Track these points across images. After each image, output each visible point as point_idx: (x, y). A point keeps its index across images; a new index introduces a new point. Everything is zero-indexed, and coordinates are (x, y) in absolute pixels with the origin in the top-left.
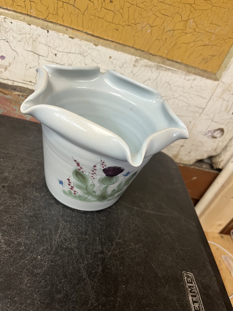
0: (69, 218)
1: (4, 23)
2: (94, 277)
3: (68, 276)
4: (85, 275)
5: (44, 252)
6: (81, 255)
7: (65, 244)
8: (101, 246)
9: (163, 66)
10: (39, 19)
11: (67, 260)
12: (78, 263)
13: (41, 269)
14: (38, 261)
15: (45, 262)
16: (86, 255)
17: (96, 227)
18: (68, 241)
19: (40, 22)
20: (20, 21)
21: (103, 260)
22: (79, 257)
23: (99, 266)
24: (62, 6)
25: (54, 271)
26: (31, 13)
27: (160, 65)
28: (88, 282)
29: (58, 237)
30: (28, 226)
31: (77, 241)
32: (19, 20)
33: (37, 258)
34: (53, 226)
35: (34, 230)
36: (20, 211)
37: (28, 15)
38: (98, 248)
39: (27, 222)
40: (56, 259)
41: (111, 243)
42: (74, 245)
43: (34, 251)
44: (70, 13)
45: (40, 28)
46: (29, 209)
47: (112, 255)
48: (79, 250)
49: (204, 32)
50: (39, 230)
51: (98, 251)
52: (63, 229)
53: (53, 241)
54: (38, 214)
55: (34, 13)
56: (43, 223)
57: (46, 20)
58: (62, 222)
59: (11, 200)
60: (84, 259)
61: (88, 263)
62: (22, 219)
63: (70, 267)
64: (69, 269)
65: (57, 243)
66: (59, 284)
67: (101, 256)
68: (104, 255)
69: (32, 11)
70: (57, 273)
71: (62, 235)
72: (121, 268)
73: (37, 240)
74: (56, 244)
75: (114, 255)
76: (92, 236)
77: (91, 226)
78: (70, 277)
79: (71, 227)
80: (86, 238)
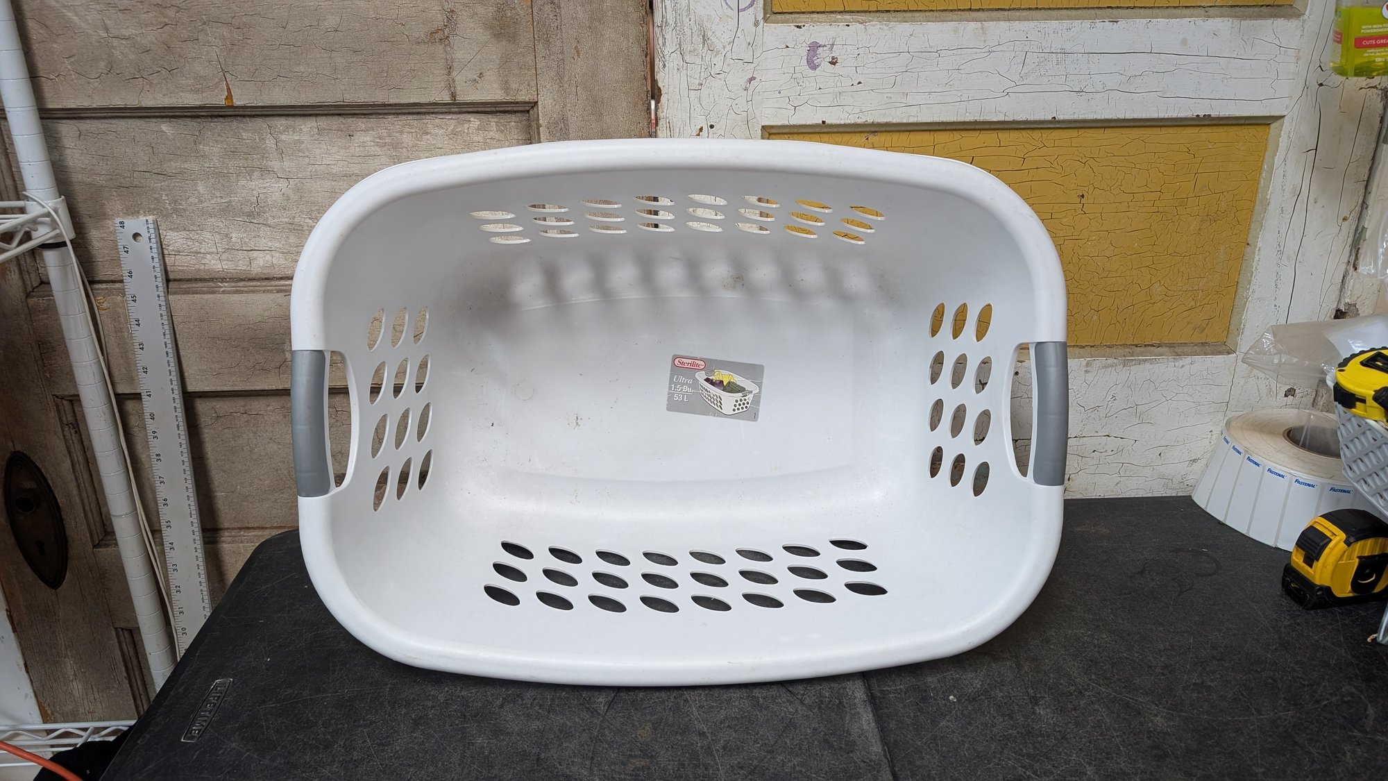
9: (1133, 358)
27: (1127, 358)
49: (1181, 293)
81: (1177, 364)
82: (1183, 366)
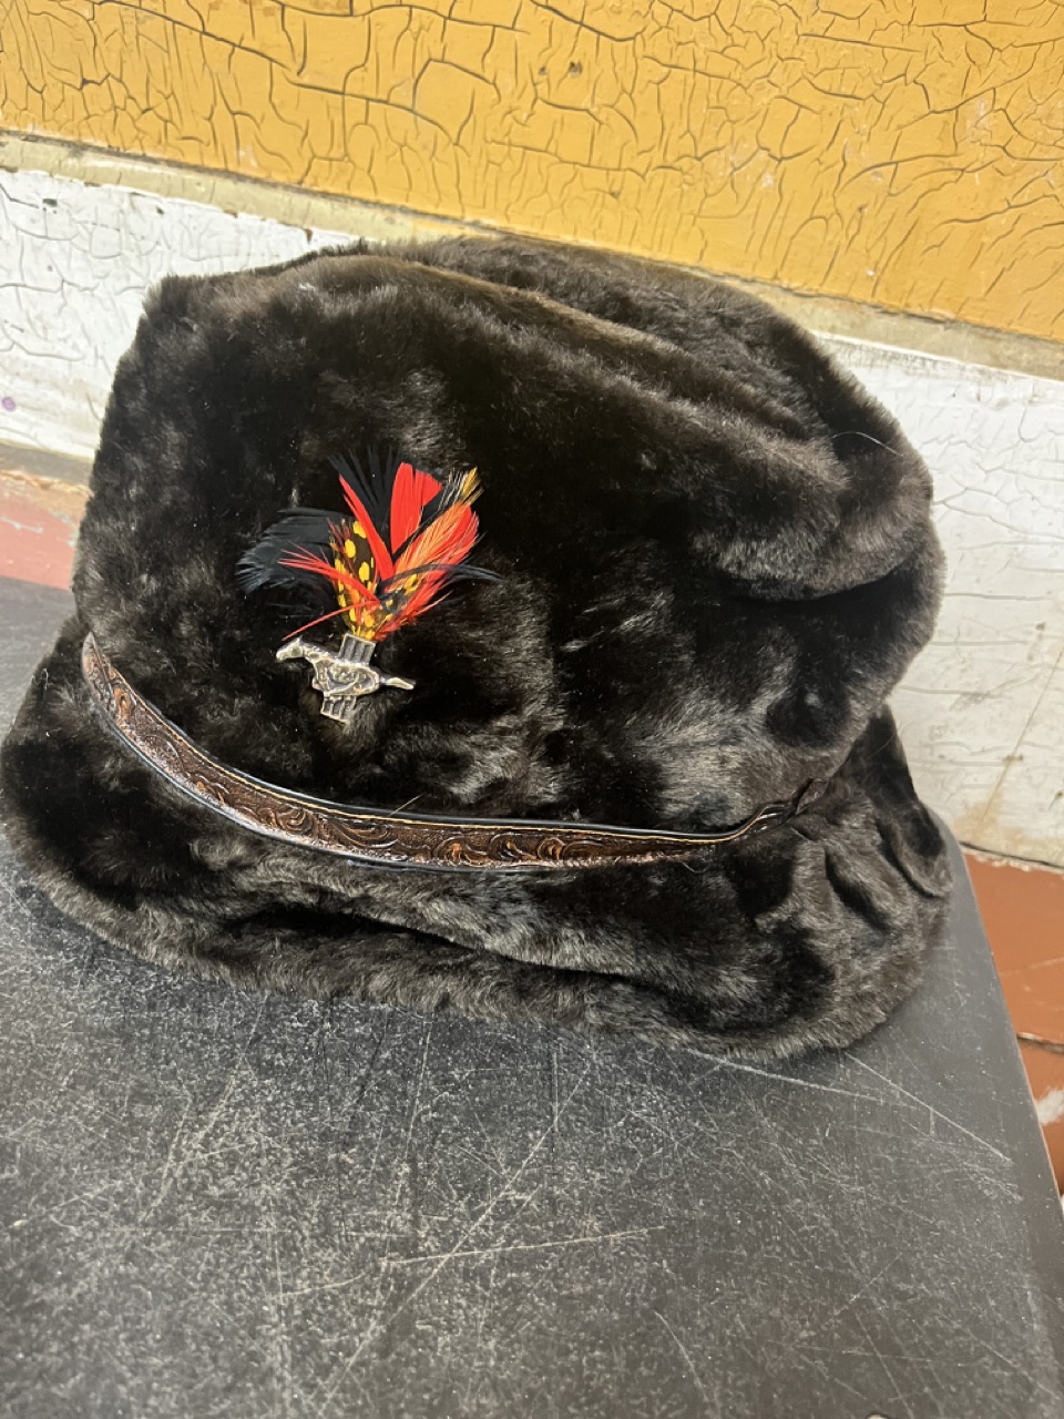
0: (285, 1056)
1: (133, 218)
2: (324, 1371)
3: (188, 1341)
4: (277, 1352)
5: (105, 1206)
6: (288, 1248)
7: (221, 1182)
8: (409, 1211)
10: (274, 185)
11: (208, 1263)
12: (260, 1283)
13: (64, 1286)
14: (63, 1245)
15: (94, 1257)
16: (312, 1250)
17: (409, 1117)
18: (244, 1169)
19: (279, 195)
20: (195, 203)
21: (404, 1284)
22: (273, 1254)
23: (370, 1316)
24: (363, 119)
25: (129, 1304)
26: (239, 163)
28: (284, 1388)
29: (202, 1144)
30: (74, 1075)
31: (292, 1174)
32: (192, 198)
33: (61, 1229)
34: (190, 1088)
35: (95, 1098)
36: (61, 1005)
37: (226, 173)
38: (389, 1222)
39: (77, 1056)
40: (153, 1249)
41: (470, 1204)
42: (267, 1191)
43: (62, 1195)
44: (401, 146)
45: (275, 221)
46: (102, 999)
47: (456, 1268)
48: (284, 1218)
50: (117, 1100)
51: (385, 1236)
52: (235, 1108)
53: (171, 1157)
54: (141, 1024)
55: (254, 163)
56: (149, 1070)
57: (303, 186)
58: (245, 1073)
59: (38, 951)
60: (299, 1271)
61: (313, 1293)
62: (57, 1041)
63: (213, 1302)
64: (202, 1308)
65: (185, 1169)
66: (129, 1375)
67: (393, 1264)
68: (410, 1261)
69: (242, 153)
70: (140, 1318)
71: (223, 1131)
72: (492, 1344)
73: (92, 1148)
74: (178, 1173)
75: (466, 1271)
76: (378, 1158)
77: (386, 1108)
78: (198, 1349)
79: (278, 1101)
80: (344, 1162)
81: (986, 392)
82: (1002, 404)
